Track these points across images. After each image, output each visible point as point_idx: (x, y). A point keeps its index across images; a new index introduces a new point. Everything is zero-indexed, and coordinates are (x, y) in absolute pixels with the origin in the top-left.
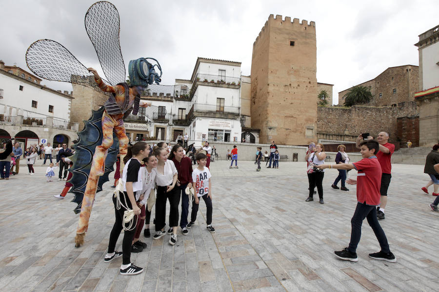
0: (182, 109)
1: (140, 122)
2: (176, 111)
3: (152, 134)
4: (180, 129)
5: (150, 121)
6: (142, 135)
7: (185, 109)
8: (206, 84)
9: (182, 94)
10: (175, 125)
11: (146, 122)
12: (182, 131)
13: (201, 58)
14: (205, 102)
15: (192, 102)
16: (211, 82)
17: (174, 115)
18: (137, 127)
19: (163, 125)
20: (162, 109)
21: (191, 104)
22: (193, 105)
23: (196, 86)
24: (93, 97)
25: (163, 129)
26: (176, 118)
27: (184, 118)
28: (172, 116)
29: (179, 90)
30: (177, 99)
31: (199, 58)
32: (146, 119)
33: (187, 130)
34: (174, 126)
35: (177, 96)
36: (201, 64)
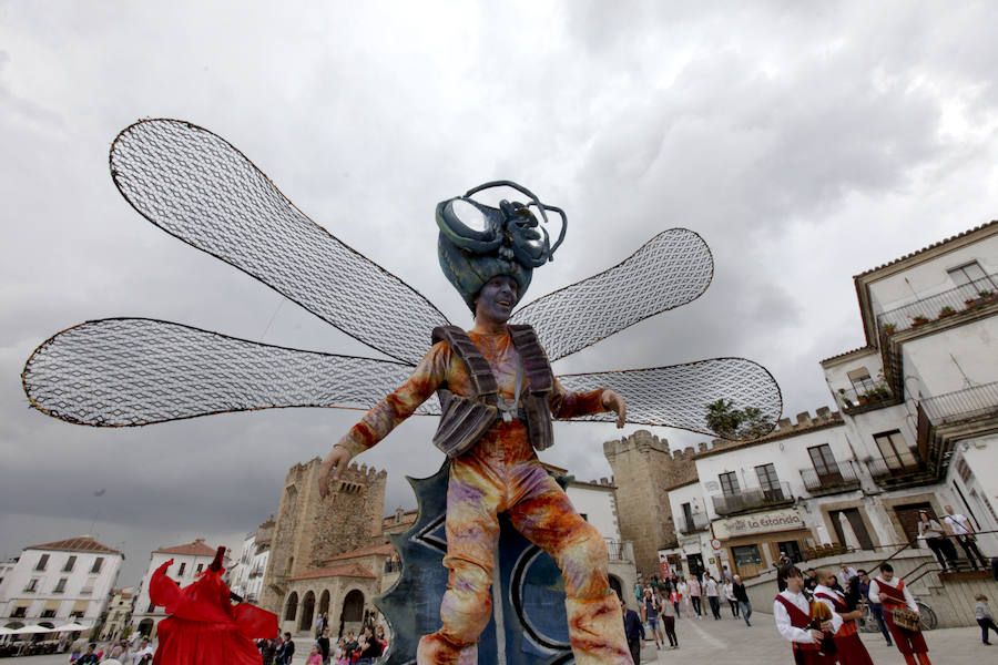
0: (887, 434)
1: (773, 508)
2: (868, 448)
3: (824, 536)
4: (917, 501)
5: (800, 498)
6: (794, 544)
7: (897, 431)
8: (928, 328)
9: (861, 391)
10: (890, 490)
11: (789, 504)
12: (926, 505)
13: (864, 274)
14: (961, 385)
15: (910, 403)
16: (942, 317)
17: (869, 461)
18: (769, 522)
19: (846, 500)
20: (819, 451)
21: (910, 407)
22: (919, 408)
23: (892, 350)
24: (651, 475)
25: (852, 512)
26: (880, 466)
27: (909, 459)
28: (863, 466)
29: (847, 385)
30: (852, 411)
31: (857, 279)
32: (786, 494)
33: (943, 496)
34: (886, 496)
35: (849, 403)
36: (874, 288)
